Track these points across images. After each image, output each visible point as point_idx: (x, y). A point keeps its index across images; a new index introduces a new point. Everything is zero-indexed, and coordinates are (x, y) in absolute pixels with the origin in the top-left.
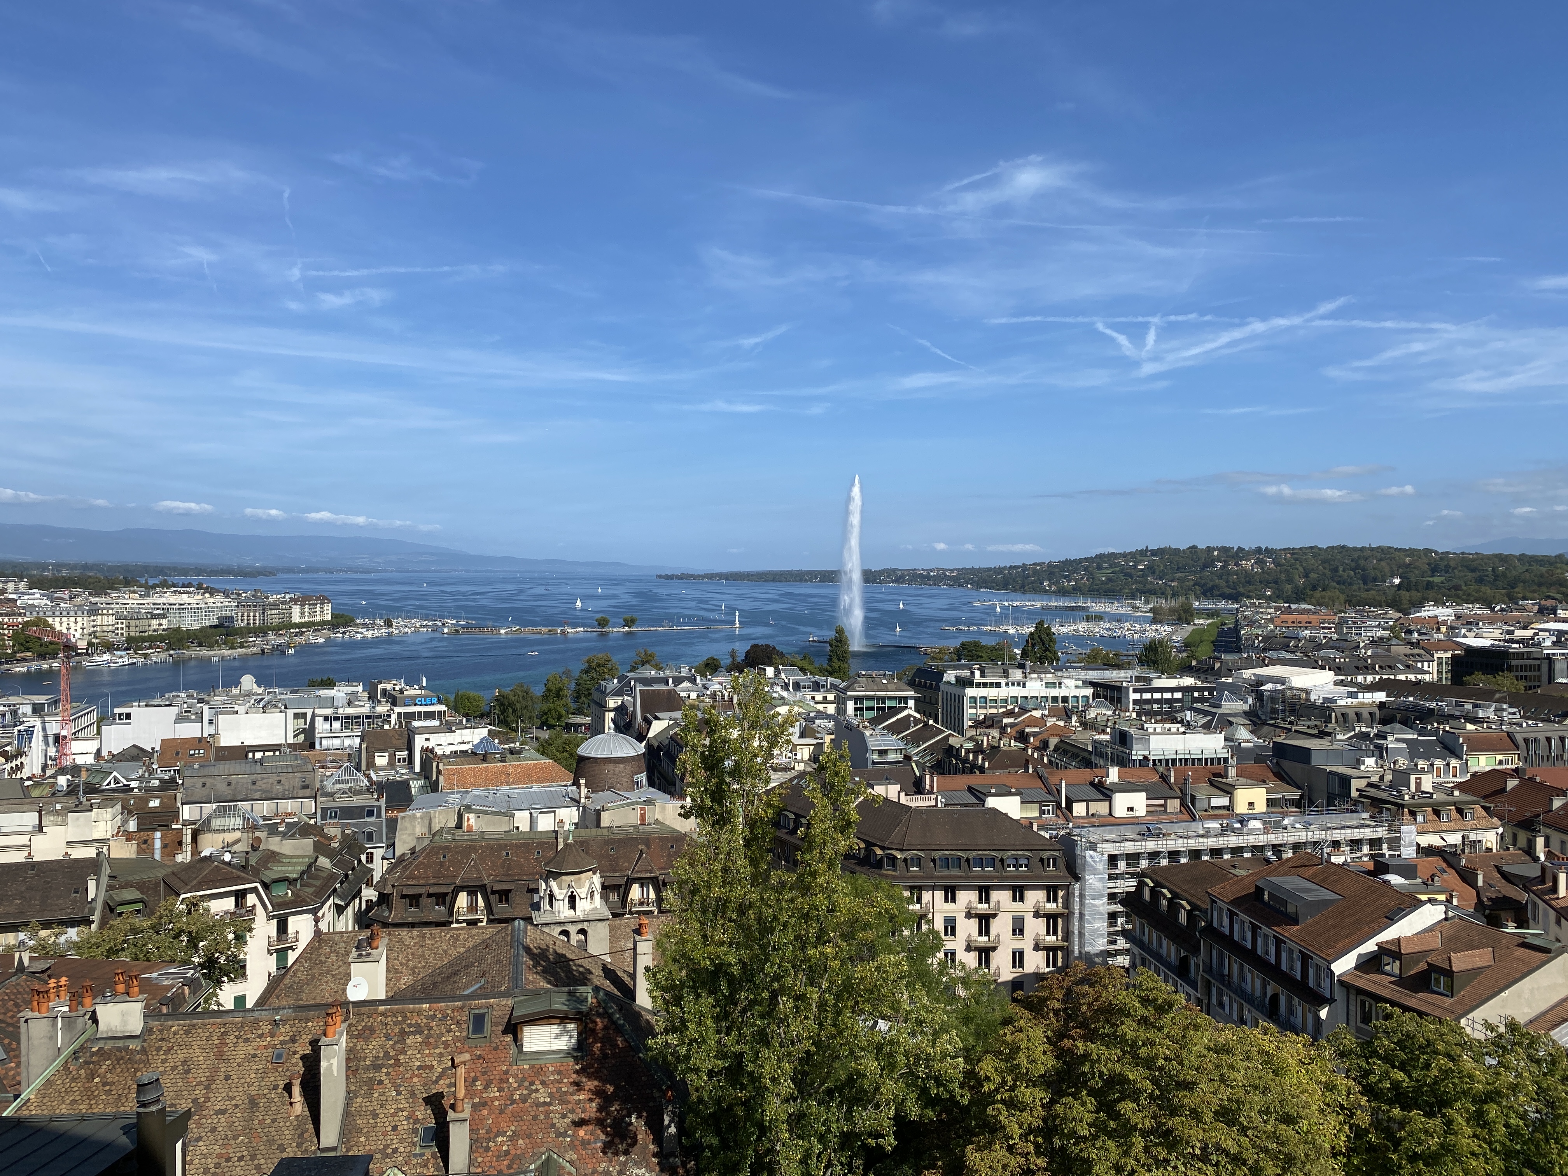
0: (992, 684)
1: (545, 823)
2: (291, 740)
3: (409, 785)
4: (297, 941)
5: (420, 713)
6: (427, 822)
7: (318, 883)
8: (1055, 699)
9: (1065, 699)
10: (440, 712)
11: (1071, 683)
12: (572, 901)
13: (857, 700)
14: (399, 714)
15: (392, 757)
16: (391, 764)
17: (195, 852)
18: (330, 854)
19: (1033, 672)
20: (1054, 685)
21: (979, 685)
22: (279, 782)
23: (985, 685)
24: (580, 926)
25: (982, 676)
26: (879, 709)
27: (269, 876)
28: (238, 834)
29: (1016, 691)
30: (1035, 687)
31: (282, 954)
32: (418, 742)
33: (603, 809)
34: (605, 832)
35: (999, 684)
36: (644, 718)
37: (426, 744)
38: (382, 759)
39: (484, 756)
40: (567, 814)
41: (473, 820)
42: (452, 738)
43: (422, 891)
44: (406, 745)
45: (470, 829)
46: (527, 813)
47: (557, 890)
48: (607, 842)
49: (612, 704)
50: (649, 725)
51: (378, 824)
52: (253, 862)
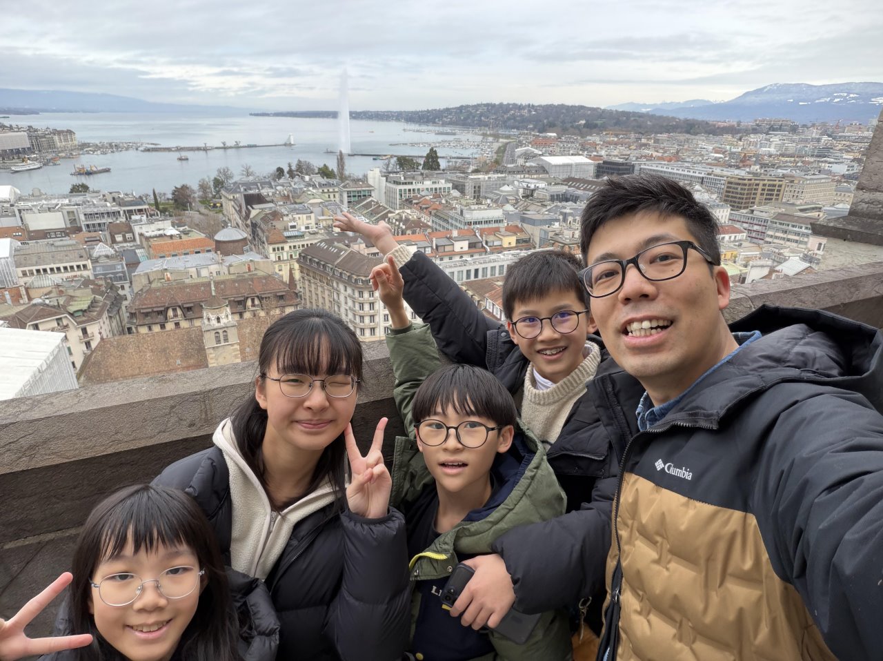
0: (409, 183)
1: (204, 273)
2: (69, 226)
3: (135, 252)
4: (93, 336)
5: (135, 210)
6: (147, 277)
7: (98, 309)
8: (436, 189)
9: (440, 189)
10: (145, 209)
11: (443, 181)
12: (218, 319)
13: (349, 192)
14: (124, 211)
15: (124, 236)
16: (125, 240)
17: (30, 301)
18: (102, 294)
19: (427, 176)
20: (436, 182)
21: (403, 184)
22: (66, 256)
23: (406, 183)
24: (224, 330)
25: (405, 178)
26: (359, 196)
27: (72, 309)
28: (50, 289)
29: (419, 186)
30: (428, 184)
31: (88, 344)
32: (137, 230)
33: (230, 266)
34: (233, 277)
35: (412, 183)
36: (247, 208)
37: (140, 231)
38: (119, 238)
39: (171, 237)
40: (214, 268)
41: (169, 275)
42: (153, 227)
43: (150, 310)
44: (131, 231)
45: (168, 279)
46: (194, 269)
47: (211, 316)
48: (234, 281)
49: (232, 198)
50: (250, 212)
51: (123, 272)
52: (61, 303)
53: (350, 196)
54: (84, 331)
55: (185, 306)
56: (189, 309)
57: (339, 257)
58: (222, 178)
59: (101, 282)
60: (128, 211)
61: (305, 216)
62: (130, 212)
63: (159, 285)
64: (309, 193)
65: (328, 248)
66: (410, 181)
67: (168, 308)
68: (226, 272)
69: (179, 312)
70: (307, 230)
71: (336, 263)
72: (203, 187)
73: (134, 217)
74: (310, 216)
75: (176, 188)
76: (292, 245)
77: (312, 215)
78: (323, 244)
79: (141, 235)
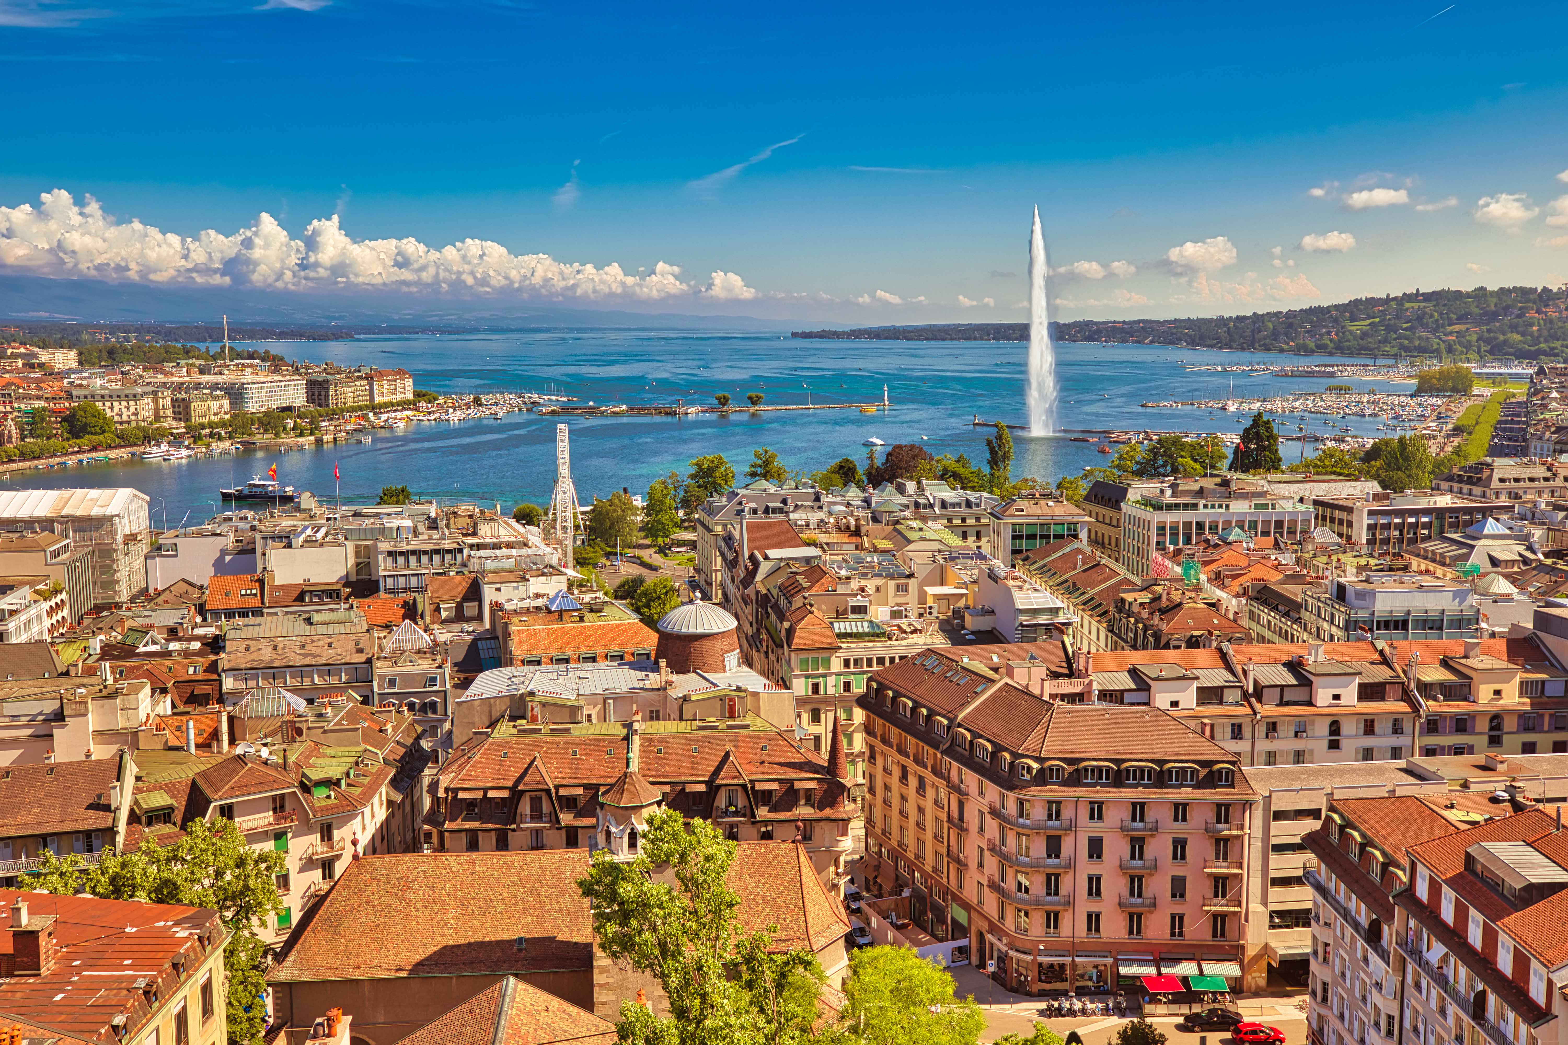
0: (1186, 506)
4: (342, 849)
6: (486, 710)
9: (1279, 523)
12: (632, 838)
13: (1016, 527)
15: (459, 609)
16: (460, 616)
17: (232, 742)
20: (1265, 506)
21: (1169, 507)
22: (331, 645)
23: (1177, 506)
26: (1043, 537)
27: (311, 775)
28: (278, 722)
29: (1217, 515)
30: (1242, 509)
32: (487, 593)
33: (687, 699)
34: (688, 727)
35: (1195, 506)
36: (752, 557)
37: (495, 599)
39: (560, 615)
41: (537, 710)
42: (523, 589)
43: (479, 795)
44: (475, 596)
45: (534, 723)
46: (599, 700)
47: (615, 826)
49: (720, 528)
50: (756, 565)
51: (440, 694)
52: (292, 758)
53: (1021, 537)
54: (327, 834)
55: (563, 792)
56: (570, 801)
57: (970, 699)
61: (892, 584)
63: (511, 731)
66: (1190, 500)
67: (521, 795)
68: (675, 716)
69: (546, 807)
70: (895, 622)
71: (960, 716)
74: (907, 585)
76: (852, 656)
77: (913, 583)
79: (496, 607)
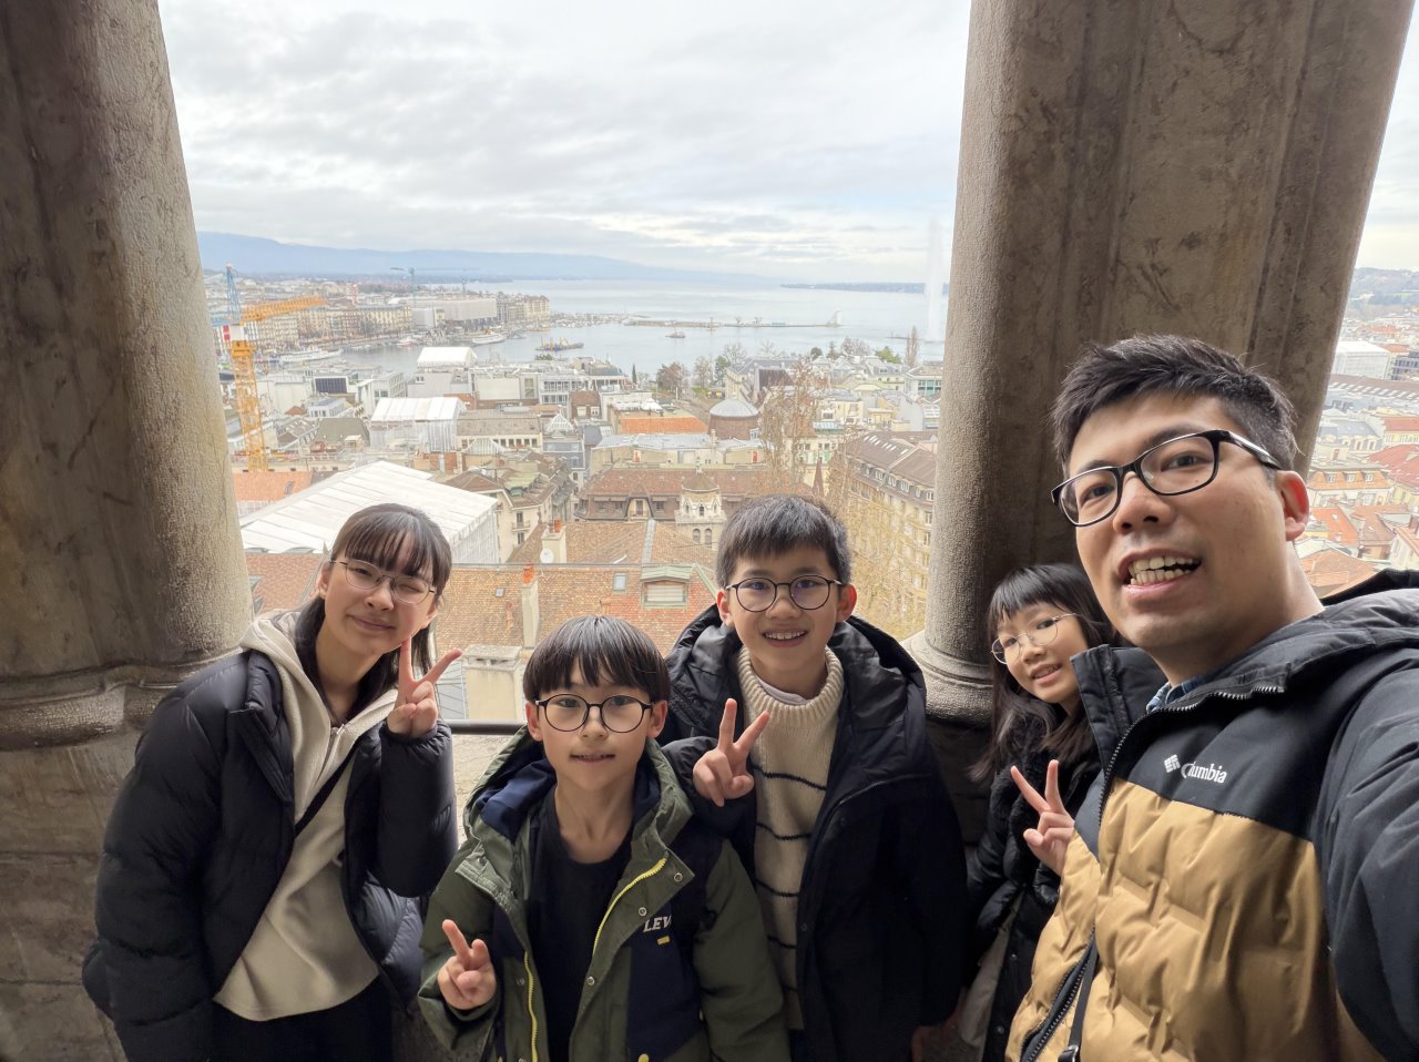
1: (689, 458)
2: (524, 398)
3: (599, 429)
4: (529, 526)
5: (607, 380)
6: (609, 454)
7: (541, 491)
10: (621, 381)
12: (702, 509)
13: (919, 380)
14: (594, 381)
15: (588, 410)
16: (589, 415)
17: (465, 468)
18: (549, 473)
24: (707, 527)
26: (935, 388)
27: (510, 485)
28: (490, 458)
31: (521, 536)
32: (605, 401)
33: (728, 451)
34: (729, 467)
36: (761, 389)
37: (610, 403)
38: (582, 412)
39: (650, 412)
40: (704, 454)
41: (639, 455)
42: (627, 398)
43: (607, 499)
44: (598, 403)
45: (637, 460)
46: (675, 452)
47: (691, 503)
48: (730, 473)
49: (740, 380)
50: (764, 394)
51: (580, 455)
52: (499, 476)
53: (923, 388)
54: (520, 516)
55: (655, 499)
56: (660, 505)
57: (897, 458)
58: (730, 358)
59: (550, 459)
60: (598, 381)
61: (848, 404)
62: (601, 383)
63: (624, 466)
64: (858, 376)
65: (880, 445)
67: (631, 499)
68: (721, 461)
69: (645, 507)
70: (850, 424)
71: (891, 466)
72: (701, 369)
73: (604, 388)
74: (856, 406)
75: (663, 367)
76: (824, 442)
77: (860, 404)
78: (874, 439)
79: (610, 407)
